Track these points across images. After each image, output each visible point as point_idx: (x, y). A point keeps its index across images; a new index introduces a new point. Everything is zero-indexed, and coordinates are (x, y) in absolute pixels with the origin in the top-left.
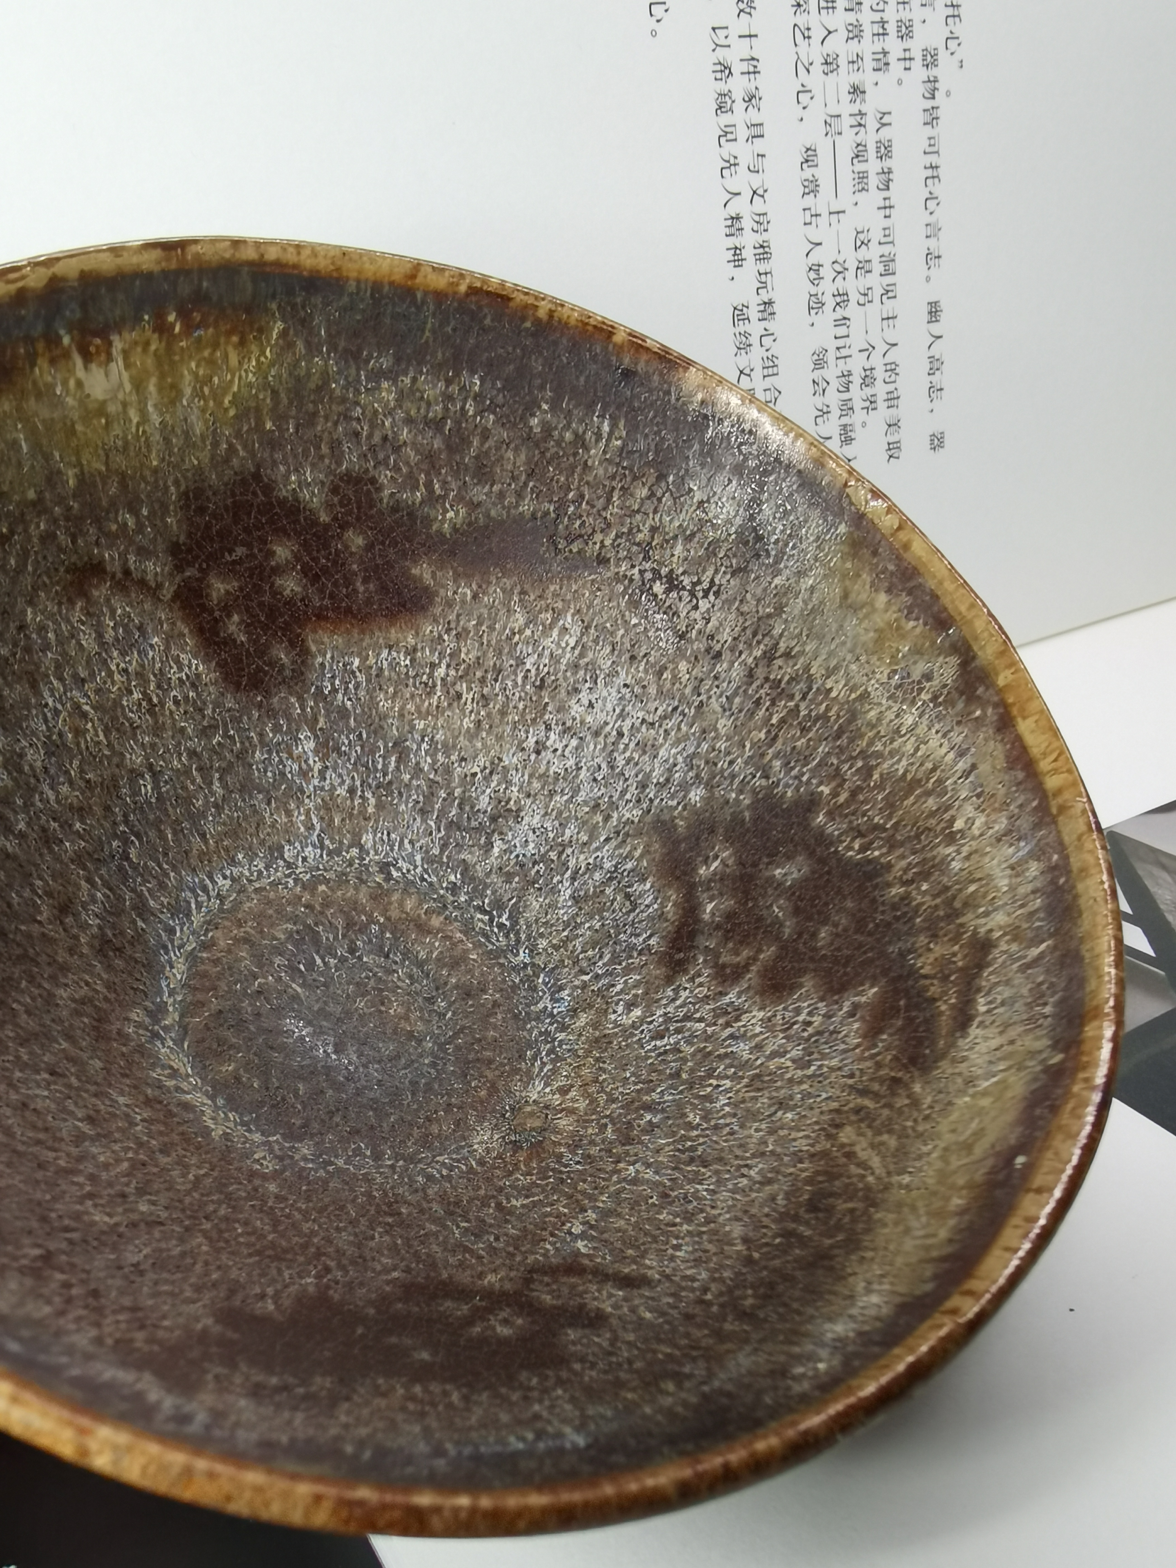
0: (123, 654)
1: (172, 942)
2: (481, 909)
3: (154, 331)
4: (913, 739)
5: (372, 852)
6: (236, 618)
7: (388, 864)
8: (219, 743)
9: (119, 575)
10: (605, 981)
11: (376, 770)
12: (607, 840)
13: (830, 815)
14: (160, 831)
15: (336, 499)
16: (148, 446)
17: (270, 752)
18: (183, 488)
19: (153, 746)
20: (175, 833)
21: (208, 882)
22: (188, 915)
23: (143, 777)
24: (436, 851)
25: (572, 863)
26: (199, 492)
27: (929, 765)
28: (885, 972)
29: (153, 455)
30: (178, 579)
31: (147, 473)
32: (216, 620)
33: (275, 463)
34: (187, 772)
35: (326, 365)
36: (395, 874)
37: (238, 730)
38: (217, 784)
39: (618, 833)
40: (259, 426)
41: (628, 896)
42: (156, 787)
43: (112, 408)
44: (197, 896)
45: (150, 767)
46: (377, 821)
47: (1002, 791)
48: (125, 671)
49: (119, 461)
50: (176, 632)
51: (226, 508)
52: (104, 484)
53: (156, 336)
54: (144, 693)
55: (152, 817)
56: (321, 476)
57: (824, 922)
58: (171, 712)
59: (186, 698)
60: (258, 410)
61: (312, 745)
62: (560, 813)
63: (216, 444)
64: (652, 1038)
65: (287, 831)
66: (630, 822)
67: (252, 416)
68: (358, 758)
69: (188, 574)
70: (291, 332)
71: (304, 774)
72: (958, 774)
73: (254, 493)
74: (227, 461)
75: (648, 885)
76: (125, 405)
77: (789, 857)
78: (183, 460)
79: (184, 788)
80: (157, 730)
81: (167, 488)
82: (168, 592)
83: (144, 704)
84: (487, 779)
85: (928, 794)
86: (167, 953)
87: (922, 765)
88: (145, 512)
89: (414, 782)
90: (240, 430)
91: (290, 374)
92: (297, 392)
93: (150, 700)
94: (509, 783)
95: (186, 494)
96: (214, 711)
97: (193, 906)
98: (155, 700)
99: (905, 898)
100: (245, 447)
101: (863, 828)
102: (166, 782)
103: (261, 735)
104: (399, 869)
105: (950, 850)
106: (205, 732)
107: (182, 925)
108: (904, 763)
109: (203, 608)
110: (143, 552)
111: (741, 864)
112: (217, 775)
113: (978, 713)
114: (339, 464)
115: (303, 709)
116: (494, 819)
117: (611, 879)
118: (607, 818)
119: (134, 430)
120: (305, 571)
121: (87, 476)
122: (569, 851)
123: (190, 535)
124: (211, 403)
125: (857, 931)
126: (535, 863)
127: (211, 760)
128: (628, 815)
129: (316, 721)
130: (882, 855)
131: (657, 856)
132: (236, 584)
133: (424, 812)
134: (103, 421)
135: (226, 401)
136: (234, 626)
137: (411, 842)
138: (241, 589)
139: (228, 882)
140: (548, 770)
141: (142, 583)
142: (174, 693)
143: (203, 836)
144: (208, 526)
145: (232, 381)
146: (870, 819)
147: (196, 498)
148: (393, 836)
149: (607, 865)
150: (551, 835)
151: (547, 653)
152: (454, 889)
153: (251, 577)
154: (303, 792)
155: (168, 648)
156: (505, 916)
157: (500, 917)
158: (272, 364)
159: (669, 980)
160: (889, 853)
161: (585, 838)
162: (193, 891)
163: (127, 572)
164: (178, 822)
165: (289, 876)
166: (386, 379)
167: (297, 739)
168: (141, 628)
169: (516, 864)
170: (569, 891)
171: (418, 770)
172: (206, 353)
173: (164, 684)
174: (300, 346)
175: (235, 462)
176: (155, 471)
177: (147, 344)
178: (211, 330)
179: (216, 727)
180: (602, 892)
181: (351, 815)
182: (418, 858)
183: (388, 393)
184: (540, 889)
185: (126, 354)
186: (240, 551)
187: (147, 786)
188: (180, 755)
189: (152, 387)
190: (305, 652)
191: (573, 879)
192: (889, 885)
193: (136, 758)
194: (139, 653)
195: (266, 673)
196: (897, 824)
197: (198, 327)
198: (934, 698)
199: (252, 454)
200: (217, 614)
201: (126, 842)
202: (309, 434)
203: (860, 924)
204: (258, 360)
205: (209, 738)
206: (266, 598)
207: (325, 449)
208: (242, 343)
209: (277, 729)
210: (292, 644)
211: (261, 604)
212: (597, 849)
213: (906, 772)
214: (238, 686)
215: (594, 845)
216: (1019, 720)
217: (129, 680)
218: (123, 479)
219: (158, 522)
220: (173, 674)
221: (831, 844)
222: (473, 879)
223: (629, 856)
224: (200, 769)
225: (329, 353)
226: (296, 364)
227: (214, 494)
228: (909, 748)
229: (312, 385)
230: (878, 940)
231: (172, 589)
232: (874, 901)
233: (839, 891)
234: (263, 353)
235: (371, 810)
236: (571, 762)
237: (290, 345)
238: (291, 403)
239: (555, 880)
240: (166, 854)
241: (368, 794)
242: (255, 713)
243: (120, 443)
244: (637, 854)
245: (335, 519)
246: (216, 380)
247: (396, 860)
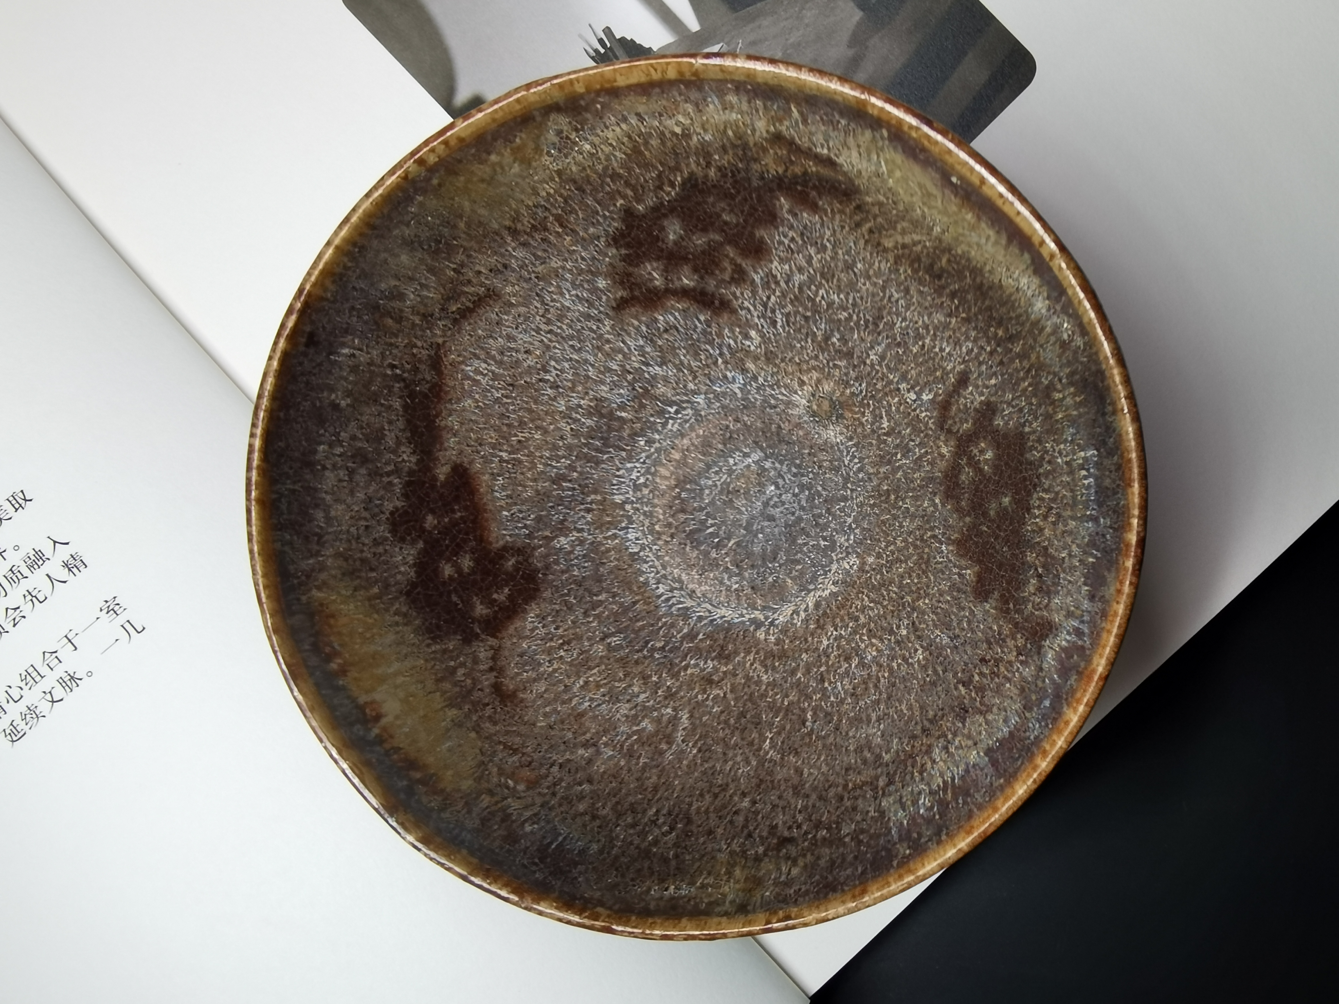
0: (540, 664)
1: (707, 617)
2: (664, 425)
3: (346, 676)
4: (602, 146)
5: (627, 496)
6: (495, 596)
7: (635, 485)
8: (575, 598)
9: (495, 674)
10: (725, 350)
11: (573, 495)
12: (623, 342)
13: (639, 201)
14: (639, 630)
15: (409, 538)
16: (413, 668)
17: (573, 565)
18: (430, 641)
19: (589, 639)
20: (638, 621)
21: (663, 598)
22: (687, 609)
23: (610, 644)
24: (624, 454)
25: (636, 365)
26: (429, 631)
27: (625, 140)
28: (771, 190)
29: (418, 663)
30: (484, 637)
31: (429, 666)
32: (500, 609)
33: (397, 583)
34: (597, 616)
35: (330, 556)
36: (642, 480)
37: (563, 587)
38: (600, 598)
39: (619, 335)
40: (379, 597)
41: (666, 331)
42: (613, 635)
43: (402, 695)
44: (673, 604)
45: (602, 639)
46: (606, 493)
47: (664, 102)
48: (549, 662)
49: (430, 685)
50: (514, 633)
51: (432, 611)
52: (446, 692)
53: (348, 674)
54: (559, 648)
55: (632, 636)
56: (397, 549)
57: (719, 216)
58: (565, 630)
59: (554, 622)
60: (369, 599)
61: (562, 539)
62: (601, 372)
63: (397, 624)
64: (775, 327)
65: (620, 551)
66: (613, 327)
67: (373, 602)
68: (566, 508)
69: (478, 631)
70: (316, 583)
71: (581, 542)
72: (640, 124)
73: (418, 593)
74: (405, 615)
75: (661, 318)
76: (396, 687)
77: (663, 229)
78: (414, 644)
79: (608, 617)
80: (579, 638)
81: (434, 652)
82: (492, 641)
83: (565, 648)
84: (576, 420)
85: (646, 143)
86: (715, 620)
87: (623, 144)
88: (452, 663)
89: (579, 469)
90: (385, 609)
91: (341, 580)
92: (351, 574)
93: (562, 644)
94: (580, 406)
95: (432, 639)
96: (555, 604)
97: (681, 606)
98: (561, 641)
99: (719, 169)
100: (392, 604)
101: (657, 183)
102: (608, 629)
103: (563, 572)
104: (638, 478)
105: (695, 138)
106: (570, 608)
107: (695, 612)
108: (617, 154)
109: (495, 618)
110: (476, 661)
111: (658, 259)
112: (595, 598)
113: (599, 106)
114: (386, 539)
115: (541, 546)
116: (602, 416)
117: (652, 340)
118: (608, 341)
119: (408, 679)
120: (456, 554)
121: (446, 703)
122: (628, 367)
123: (455, 633)
124: (375, 631)
125: (733, 199)
126: (634, 389)
127: (586, 603)
128: (608, 328)
129: (547, 537)
130: (682, 177)
131: (640, 310)
132: (475, 598)
133: (598, 463)
134: (411, 699)
135: (371, 621)
136: (502, 596)
137: (618, 470)
138: (477, 595)
139: (660, 585)
140: (570, 380)
141: (493, 658)
142: (552, 630)
143: (635, 603)
144: (446, 621)
145: (358, 620)
146: (652, 178)
147: (432, 632)
148: (615, 482)
149: (641, 342)
150: (616, 378)
151: (491, 383)
152: (650, 442)
153: (468, 589)
154: (593, 542)
155: (527, 637)
156: (669, 409)
157: (670, 413)
158: (339, 593)
159: (734, 311)
160: (681, 172)
161: (620, 356)
162: (671, 607)
163: (491, 669)
164: (631, 619)
165: (651, 548)
166: (329, 512)
167: (561, 549)
168: (521, 655)
169: (633, 401)
170: (657, 368)
171: (571, 468)
172: (347, 639)
173: (549, 637)
174: (323, 576)
175: (404, 609)
176: (426, 660)
177: (355, 679)
178: (332, 638)
179: (566, 601)
180: (660, 346)
181: (604, 510)
182: (629, 465)
183: (338, 510)
184: (652, 386)
185: (367, 692)
186: (454, 598)
187: (615, 640)
188: (588, 622)
189: (379, 671)
190: (505, 548)
191: (647, 365)
192: (706, 176)
193: (600, 649)
194: (536, 655)
195: (524, 573)
196: (661, 163)
197: (333, 648)
198: (577, 130)
199: (396, 598)
200: (496, 608)
201: (653, 649)
202: (374, 563)
203: (727, 196)
204: (341, 604)
205: (573, 605)
206: (478, 577)
207: (380, 549)
208: (333, 616)
209: (557, 562)
210: (502, 557)
211: (483, 580)
212: (629, 349)
213: (625, 153)
214: (537, 590)
215: (626, 350)
216: (615, 84)
217: (555, 659)
218: (438, 681)
219: (455, 654)
220: (541, 632)
221: (662, 204)
222: (642, 429)
223: (637, 329)
224: (594, 609)
225: (323, 556)
226: (335, 577)
227: (426, 620)
228: (607, 149)
229: (344, 564)
230: (745, 189)
231: (490, 639)
232: (714, 186)
233: (699, 204)
234: (334, 601)
235: (599, 497)
236: (566, 365)
237: (324, 583)
238: (359, 577)
239: (647, 376)
240: (652, 625)
241: (589, 499)
242: (551, 577)
243: (420, 686)
244: (636, 323)
245: (420, 537)
246: (360, 630)
247: (631, 479)
